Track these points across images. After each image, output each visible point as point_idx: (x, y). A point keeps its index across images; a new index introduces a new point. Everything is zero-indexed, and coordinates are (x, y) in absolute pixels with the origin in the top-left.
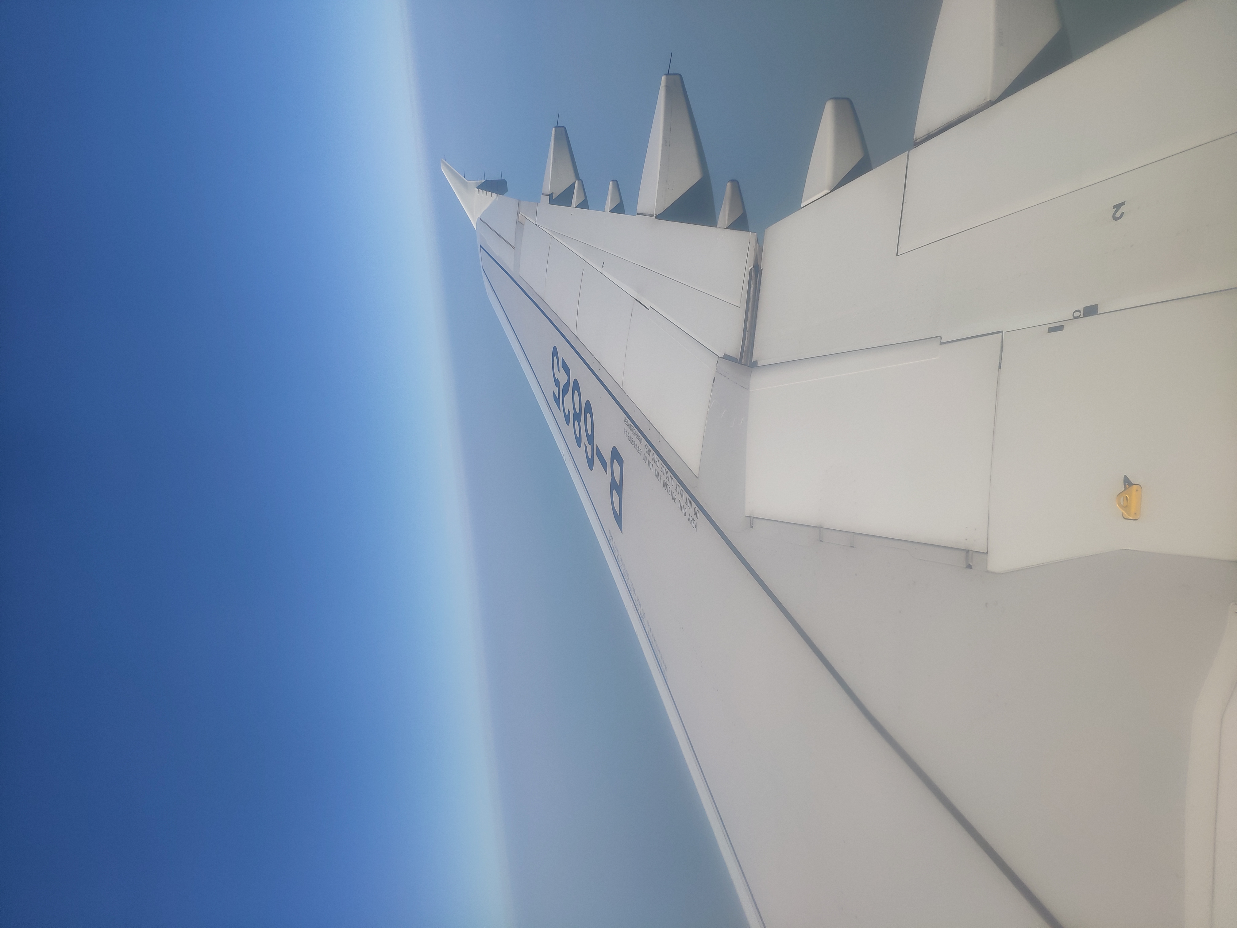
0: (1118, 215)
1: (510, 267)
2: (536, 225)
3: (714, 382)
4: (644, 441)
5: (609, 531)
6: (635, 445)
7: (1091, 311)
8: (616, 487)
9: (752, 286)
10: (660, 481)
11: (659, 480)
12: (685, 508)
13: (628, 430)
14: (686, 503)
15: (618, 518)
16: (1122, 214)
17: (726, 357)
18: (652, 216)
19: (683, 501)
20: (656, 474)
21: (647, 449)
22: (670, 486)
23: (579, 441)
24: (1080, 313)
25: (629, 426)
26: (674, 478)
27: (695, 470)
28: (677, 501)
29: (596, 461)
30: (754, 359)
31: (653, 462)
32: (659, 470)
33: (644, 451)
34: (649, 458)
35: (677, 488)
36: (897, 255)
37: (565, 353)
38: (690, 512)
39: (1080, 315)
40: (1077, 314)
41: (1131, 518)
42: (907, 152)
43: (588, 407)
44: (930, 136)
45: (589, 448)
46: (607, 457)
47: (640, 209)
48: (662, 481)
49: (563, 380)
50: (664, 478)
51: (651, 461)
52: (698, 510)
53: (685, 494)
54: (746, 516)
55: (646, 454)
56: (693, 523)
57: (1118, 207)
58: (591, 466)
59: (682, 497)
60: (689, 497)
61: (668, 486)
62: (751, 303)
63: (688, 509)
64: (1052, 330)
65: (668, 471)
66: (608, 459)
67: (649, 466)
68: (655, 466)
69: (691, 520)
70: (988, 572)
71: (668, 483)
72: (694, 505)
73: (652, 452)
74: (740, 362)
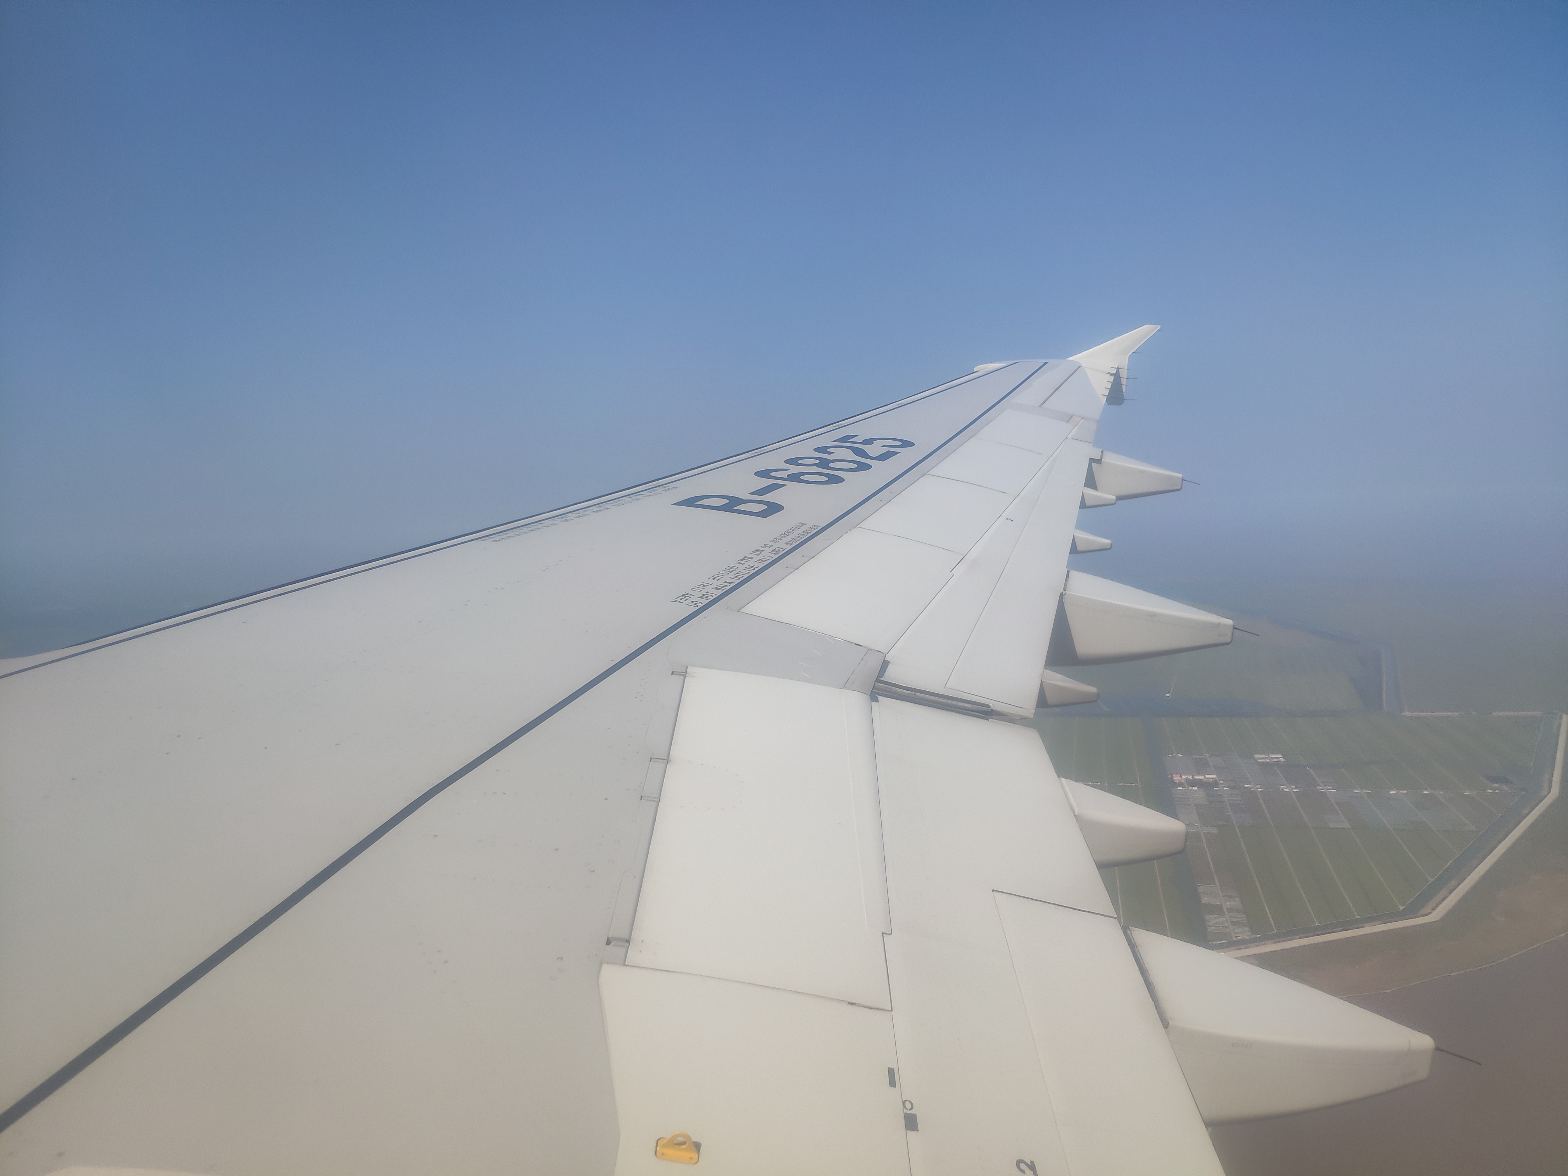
0: (1022, 1166)
1: (1016, 398)
2: (1067, 438)
3: (856, 644)
4: (789, 547)
5: (676, 488)
6: (785, 535)
7: (911, 1122)
8: (732, 505)
9: (969, 706)
10: (737, 562)
11: (739, 562)
12: (701, 591)
13: (804, 528)
14: (707, 592)
15: (691, 502)
16: (1023, 1172)
17: (885, 664)
18: (1065, 589)
19: (709, 589)
20: (746, 559)
21: (779, 550)
22: (731, 575)
23: (793, 461)
24: (910, 1110)
25: (809, 530)
26: (740, 581)
27: (749, 609)
28: (711, 581)
29: (767, 482)
30: (880, 698)
31: (761, 556)
32: (751, 563)
33: (776, 546)
34: (767, 552)
35: (728, 583)
36: (993, 891)
37: (906, 457)
38: (696, 597)
39: (907, 1109)
40: (908, 1105)
41: (658, 1148)
42: (1116, 916)
43: (835, 480)
44: (1133, 947)
45: (784, 475)
46: (769, 497)
47: (1074, 574)
48: (737, 565)
49: (870, 450)
50: (741, 567)
51: (763, 554)
52: (698, 606)
53: (719, 593)
54: (687, 667)
55: (772, 548)
56: (682, 599)
57: (1032, 1167)
58: (759, 474)
59: (715, 588)
60: (715, 596)
61: (731, 572)
62: (949, 702)
63: (701, 594)
64: (891, 1072)
65: (749, 574)
66: (767, 498)
67: (757, 550)
68: (756, 558)
69: (686, 596)
70: (601, 964)
71: (734, 573)
72: (705, 602)
73: (775, 557)
74: (878, 680)
